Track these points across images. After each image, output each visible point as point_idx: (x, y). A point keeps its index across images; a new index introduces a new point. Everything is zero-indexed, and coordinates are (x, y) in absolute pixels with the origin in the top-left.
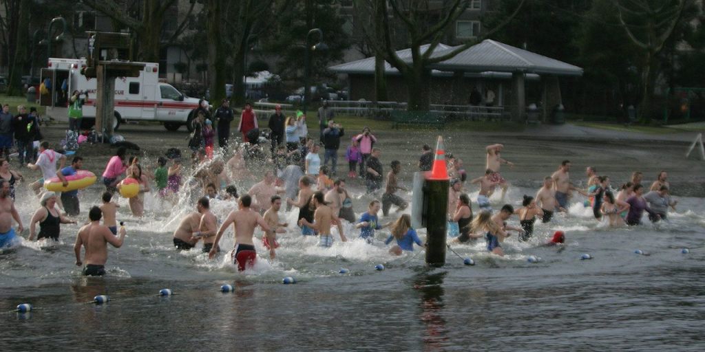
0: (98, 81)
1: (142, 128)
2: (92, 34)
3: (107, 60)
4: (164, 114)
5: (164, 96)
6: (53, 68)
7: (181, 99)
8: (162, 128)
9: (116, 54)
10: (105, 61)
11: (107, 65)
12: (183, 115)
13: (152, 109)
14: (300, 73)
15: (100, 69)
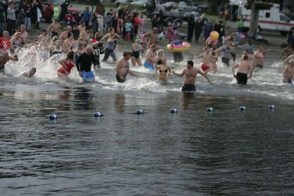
0: (252, 11)
3: (256, 1)
4: (280, 27)
5: (281, 19)
6: (231, 4)
7: (289, 21)
8: (279, 34)
11: (256, 4)
12: (288, 28)
13: (275, 25)
15: (253, 6)
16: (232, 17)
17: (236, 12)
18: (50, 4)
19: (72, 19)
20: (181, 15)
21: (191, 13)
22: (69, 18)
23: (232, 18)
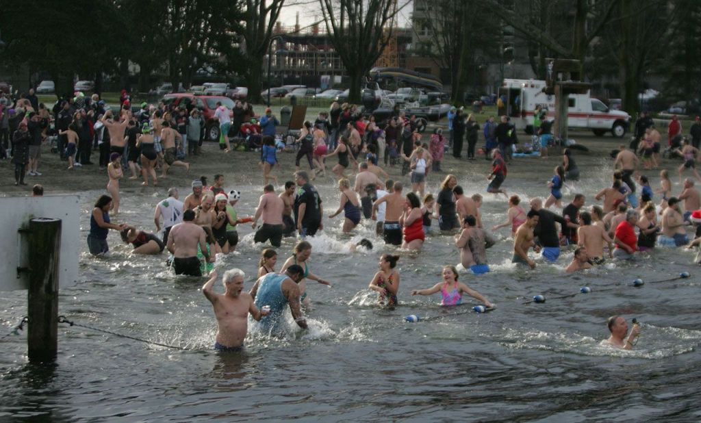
0: (556, 97)
1: (577, 134)
2: (551, 61)
3: (563, 80)
4: (594, 123)
5: (594, 108)
6: (508, 87)
7: (607, 111)
8: (591, 134)
9: (569, 76)
10: (561, 82)
11: (564, 85)
12: (608, 123)
13: (585, 119)
14: (680, 91)
15: (557, 88)
16: (509, 109)
17: (516, 102)
18: (206, 107)
19: (252, 132)
20: (423, 111)
21: (439, 107)
22: (248, 130)
23: (511, 112)
